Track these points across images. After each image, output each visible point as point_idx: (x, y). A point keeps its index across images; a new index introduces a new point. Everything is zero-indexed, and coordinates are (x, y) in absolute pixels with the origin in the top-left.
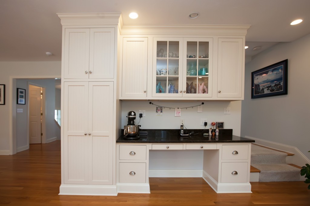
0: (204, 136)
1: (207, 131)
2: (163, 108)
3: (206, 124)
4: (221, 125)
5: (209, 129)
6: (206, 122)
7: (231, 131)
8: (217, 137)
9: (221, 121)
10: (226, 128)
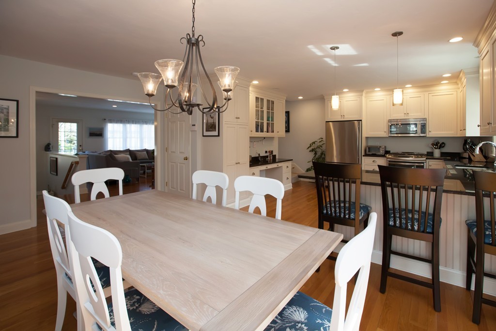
0: (267, 160)
1: (267, 157)
3: (266, 152)
4: (272, 152)
6: (266, 150)
7: (275, 155)
9: (272, 150)
10: (274, 154)
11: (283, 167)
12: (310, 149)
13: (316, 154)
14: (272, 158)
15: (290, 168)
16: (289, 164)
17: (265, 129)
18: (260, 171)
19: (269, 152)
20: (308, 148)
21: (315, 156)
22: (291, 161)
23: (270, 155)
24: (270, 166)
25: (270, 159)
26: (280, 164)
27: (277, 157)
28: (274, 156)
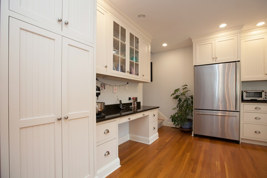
0: (130, 108)
1: (131, 104)
2: (106, 84)
3: (130, 99)
4: (136, 99)
5: (132, 103)
6: (130, 97)
8: (136, 108)
9: (136, 97)
10: (138, 101)
11: (149, 116)
12: (175, 95)
13: (180, 100)
14: (136, 105)
15: (156, 117)
16: (155, 112)
17: (127, 68)
18: (119, 125)
19: (133, 98)
20: (173, 94)
21: (180, 103)
22: (157, 109)
23: (134, 102)
24: (133, 117)
25: (134, 107)
26: (146, 113)
27: (142, 104)
28: (139, 104)
